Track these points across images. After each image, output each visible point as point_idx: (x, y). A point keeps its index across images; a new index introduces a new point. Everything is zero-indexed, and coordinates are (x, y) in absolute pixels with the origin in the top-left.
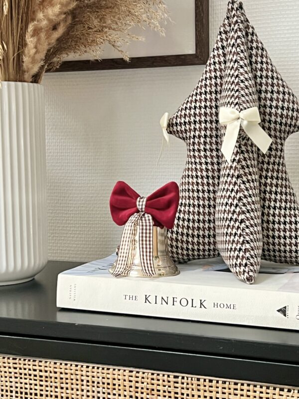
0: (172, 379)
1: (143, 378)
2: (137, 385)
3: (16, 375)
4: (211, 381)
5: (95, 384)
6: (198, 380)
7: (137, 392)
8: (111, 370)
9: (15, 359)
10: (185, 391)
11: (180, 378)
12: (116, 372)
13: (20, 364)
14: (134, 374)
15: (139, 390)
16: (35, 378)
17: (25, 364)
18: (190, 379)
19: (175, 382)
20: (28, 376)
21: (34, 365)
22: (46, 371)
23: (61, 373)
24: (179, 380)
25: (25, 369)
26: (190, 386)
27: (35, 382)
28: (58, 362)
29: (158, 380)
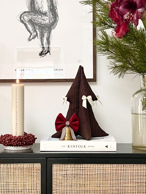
0: (122, 166)
1: (114, 166)
2: (112, 168)
3: (74, 170)
4: (133, 165)
5: (100, 170)
6: (130, 165)
7: (112, 171)
8: (104, 165)
9: (74, 165)
10: (126, 169)
11: (125, 165)
12: (106, 166)
13: (76, 166)
14: (111, 166)
15: (113, 170)
16: (81, 170)
17: (77, 166)
18: (127, 165)
19: (123, 167)
20: (78, 170)
21: (80, 166)
22: (84, 168)
23: (89, 168)
24: (125, 166)
25: (77, 168)
26: (128, 167)
27: (81, 171)
28: (88, 164)
29: (119, 167)
